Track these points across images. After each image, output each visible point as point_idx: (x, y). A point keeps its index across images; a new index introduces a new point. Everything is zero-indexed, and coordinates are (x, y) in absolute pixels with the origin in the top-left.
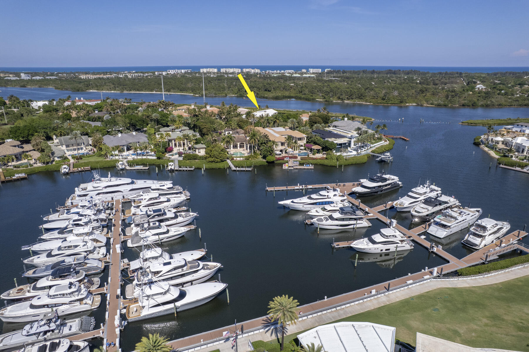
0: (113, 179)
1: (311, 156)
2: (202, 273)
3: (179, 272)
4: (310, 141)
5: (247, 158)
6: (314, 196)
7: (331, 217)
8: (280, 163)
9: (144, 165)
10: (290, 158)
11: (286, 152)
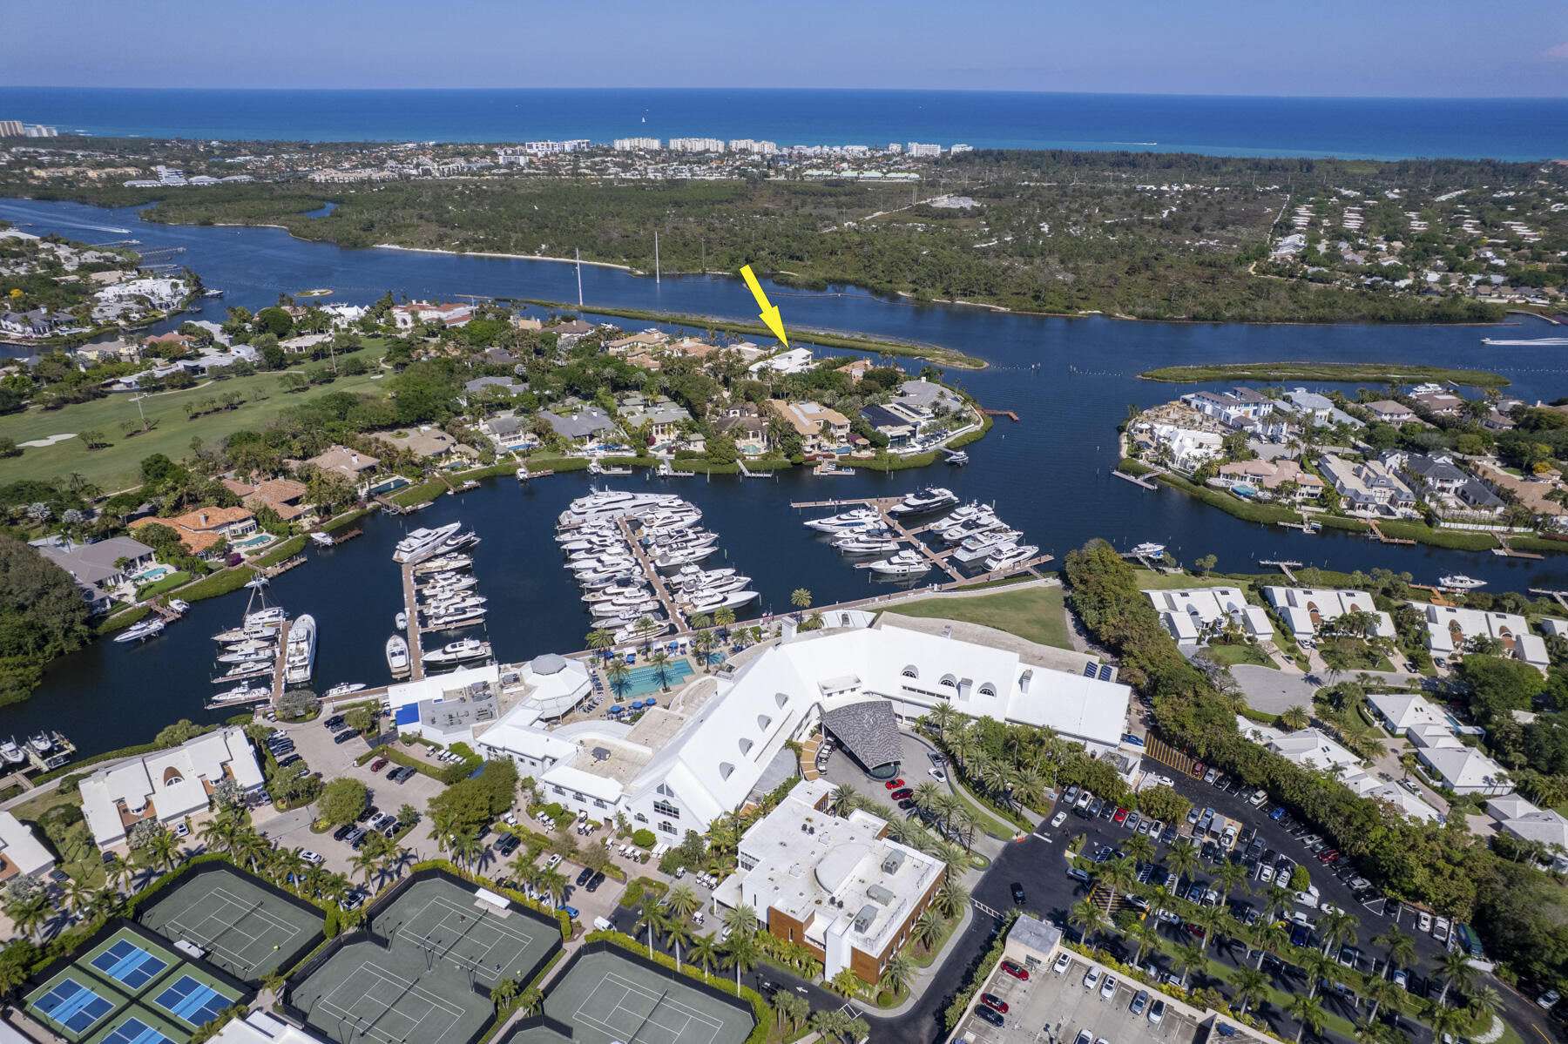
0: (612, 493)
1: (854, 454)
2: (736, 585)
3: (718, 583)
4: (856, 430)
5: (765, 457)
6: (844, 516)
7: (857, 540)
8: (812, 463)
9: (625, 467)
10: (825, 457)
11: (819, 447)
